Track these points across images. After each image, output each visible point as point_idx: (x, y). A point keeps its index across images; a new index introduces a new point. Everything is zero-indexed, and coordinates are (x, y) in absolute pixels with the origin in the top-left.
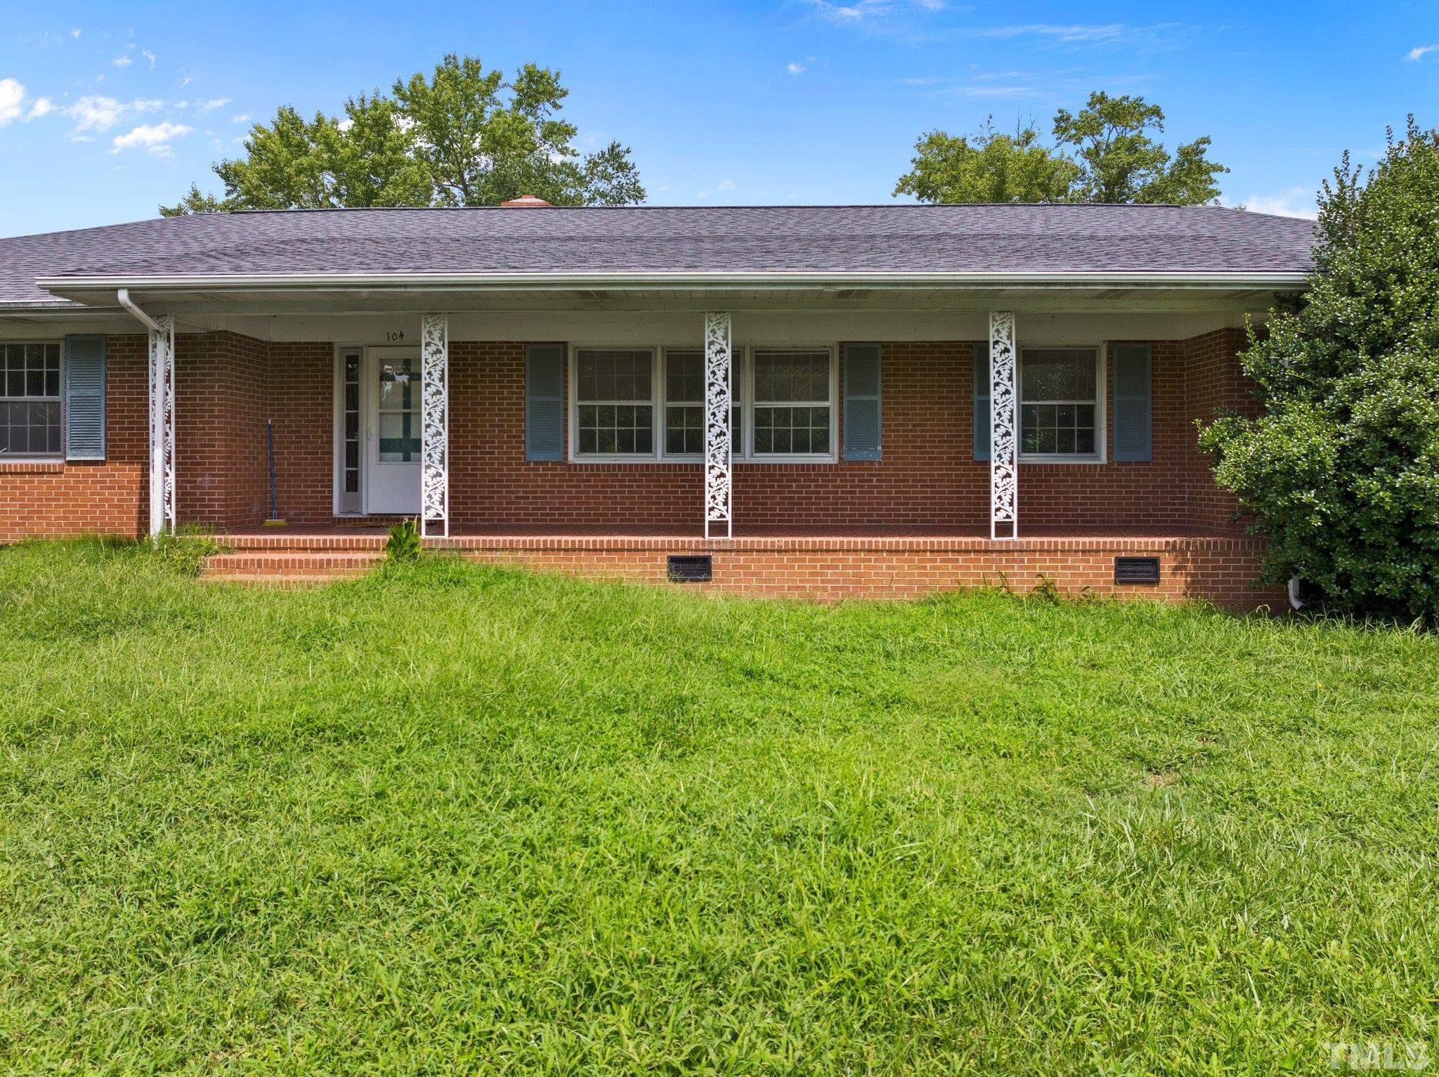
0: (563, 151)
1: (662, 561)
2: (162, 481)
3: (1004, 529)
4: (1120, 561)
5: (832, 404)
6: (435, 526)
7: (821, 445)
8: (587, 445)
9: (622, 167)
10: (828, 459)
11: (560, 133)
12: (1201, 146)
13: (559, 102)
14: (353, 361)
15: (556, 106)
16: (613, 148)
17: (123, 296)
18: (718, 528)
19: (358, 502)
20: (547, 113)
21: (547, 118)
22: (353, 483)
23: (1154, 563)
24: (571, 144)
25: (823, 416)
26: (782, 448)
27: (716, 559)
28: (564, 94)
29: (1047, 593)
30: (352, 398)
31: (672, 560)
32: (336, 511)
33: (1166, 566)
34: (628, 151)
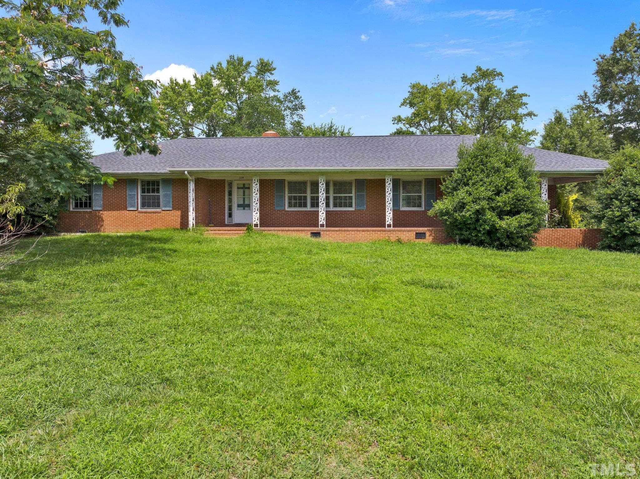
0: (274, 90)
1: (309, 233)
2: (192, 215)
3: (389, 226)
4: (417, 233)
5: (353, 195)
6: (256, 225)
7: (351, 206)
8: (290, 205)
9: (297, 98)
10: (352, 209)
11: (273, 84)
12: (514, 89)
13: (273, 72)
14: (230, 185)
15: (271, 74)
16: (293, 90)
17: (186, 172)
18: (322, 226)
19: (232, 220)
20: (268, 77)
21: (268, 79)
22: (230, 215)
23: (424, 234)
24: (277, 87)
25: (351, 198)
26: (340, 206)
27: (322, 233)
28: (275, 69)
29: (399, 241)
30: (230, 194)
31: (312, 233)
32: (226, 223)
33: (428, 234)
34: (299, 92)
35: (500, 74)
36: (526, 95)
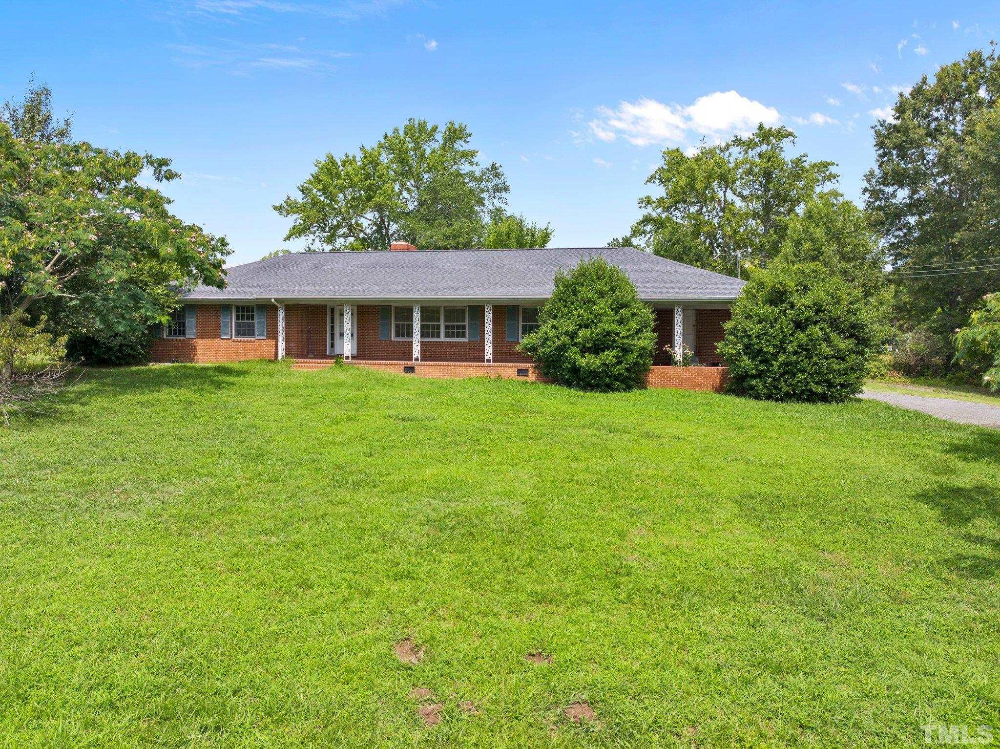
0: (471, 164)
1: (402, 367)
2: (282, 345)
3: (489, 361)
4: (518, 370)
5: (466, 323)
6: (347, 358)
7: (464, 336)
8: (397, 335)
9: (497, 175)
10: (465, 340)
11: (468, 156)
12: (803, 159)
13: (467, 140)
14: (332, 311)
15: (465, 141)
16: (493, 165)
17: (273, 300)
18: (417, 359)
19: (334, 351)
20: (460, 146)
21: (461, 149)
22: (332, 346)
23: (527, 370)
24: (475, 160)
25: (464, 327)
26: (453, 336)
27: (416, 367)
28: (470, 135)
29: (499, 378)
30: (332, 321)
31: (405, 367)
32: (328, 353)
33: (531, 371)
34: (501, 166)
35: (791, 134)
36: (833, 164)
